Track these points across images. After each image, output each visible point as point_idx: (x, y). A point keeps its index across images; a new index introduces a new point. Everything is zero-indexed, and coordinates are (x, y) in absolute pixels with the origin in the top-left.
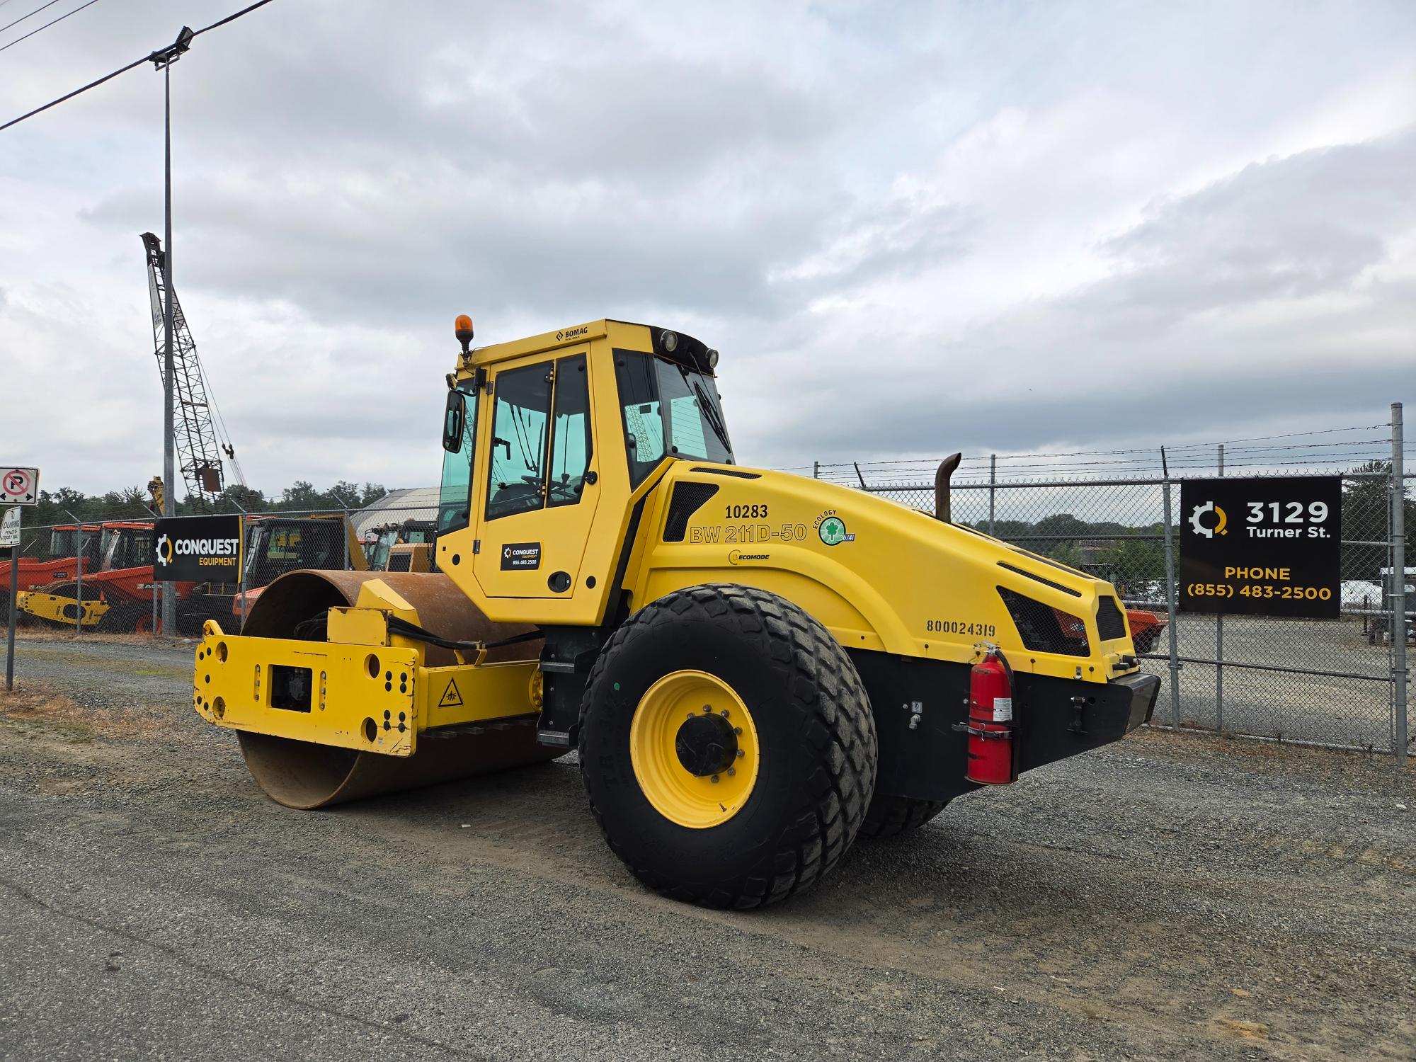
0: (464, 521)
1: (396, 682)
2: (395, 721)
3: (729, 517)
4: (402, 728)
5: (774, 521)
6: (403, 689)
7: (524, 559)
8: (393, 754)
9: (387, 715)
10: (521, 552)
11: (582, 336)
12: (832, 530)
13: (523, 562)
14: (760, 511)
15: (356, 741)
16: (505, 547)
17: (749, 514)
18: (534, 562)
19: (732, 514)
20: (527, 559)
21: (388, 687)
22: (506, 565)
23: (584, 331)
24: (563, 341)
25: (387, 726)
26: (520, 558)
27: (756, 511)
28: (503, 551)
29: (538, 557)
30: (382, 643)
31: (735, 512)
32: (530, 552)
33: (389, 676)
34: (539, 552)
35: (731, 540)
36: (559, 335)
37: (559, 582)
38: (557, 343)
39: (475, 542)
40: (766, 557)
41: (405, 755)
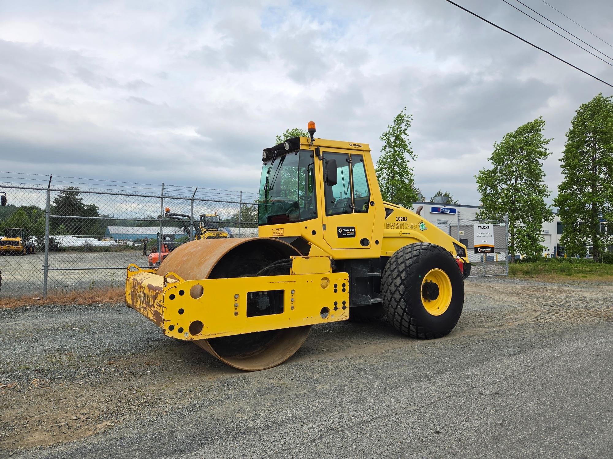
0: (315, 215)
1: (340, 288)
2: (340, 305)
3: (397, 220)
4: (344, 308)
5: (409, 223)
6: (344, 290)
7: (348, 233)
8: (340, 320)
9: (336, 304)
10: (346, 230)
11: (360, 148)
12: (422, 226)
13: (348, 235)
14: (405, 219)
15: (317, 320)
16: (338, 228)
17: (402, 220)
18: (353, 234)
19: (398, 220)
20: (350, 233)
21: (336, 291)
22: (340, 235)
23: (361, 146)
24: (353, 147)
25: (336, 309)
26: (346, 233)
27: (404, 219)
28: (338, 230)
29: (354, 232)
30: (329, 272)
31: (398, 219)
32: (351, 230)
33: (336, 286)
34: (355, 231)
35: (397, 228)
36: (351, 144)
37: (365, 242)
38: (350, 147)
39: (323, 225)
40: (409, 234)
41: (346, 319)
